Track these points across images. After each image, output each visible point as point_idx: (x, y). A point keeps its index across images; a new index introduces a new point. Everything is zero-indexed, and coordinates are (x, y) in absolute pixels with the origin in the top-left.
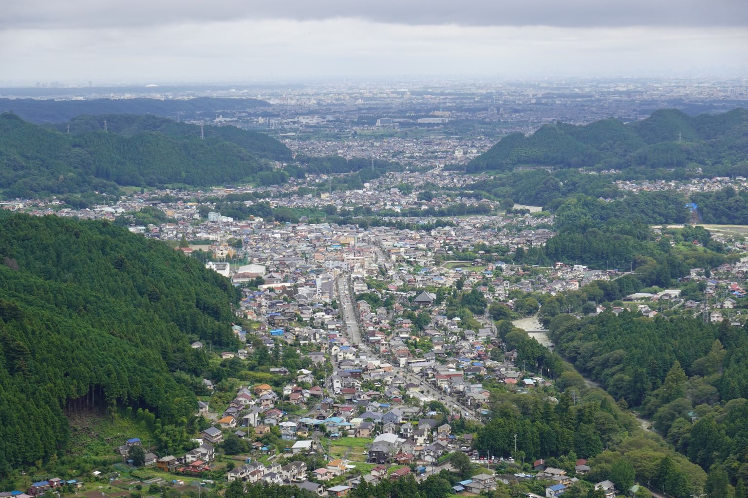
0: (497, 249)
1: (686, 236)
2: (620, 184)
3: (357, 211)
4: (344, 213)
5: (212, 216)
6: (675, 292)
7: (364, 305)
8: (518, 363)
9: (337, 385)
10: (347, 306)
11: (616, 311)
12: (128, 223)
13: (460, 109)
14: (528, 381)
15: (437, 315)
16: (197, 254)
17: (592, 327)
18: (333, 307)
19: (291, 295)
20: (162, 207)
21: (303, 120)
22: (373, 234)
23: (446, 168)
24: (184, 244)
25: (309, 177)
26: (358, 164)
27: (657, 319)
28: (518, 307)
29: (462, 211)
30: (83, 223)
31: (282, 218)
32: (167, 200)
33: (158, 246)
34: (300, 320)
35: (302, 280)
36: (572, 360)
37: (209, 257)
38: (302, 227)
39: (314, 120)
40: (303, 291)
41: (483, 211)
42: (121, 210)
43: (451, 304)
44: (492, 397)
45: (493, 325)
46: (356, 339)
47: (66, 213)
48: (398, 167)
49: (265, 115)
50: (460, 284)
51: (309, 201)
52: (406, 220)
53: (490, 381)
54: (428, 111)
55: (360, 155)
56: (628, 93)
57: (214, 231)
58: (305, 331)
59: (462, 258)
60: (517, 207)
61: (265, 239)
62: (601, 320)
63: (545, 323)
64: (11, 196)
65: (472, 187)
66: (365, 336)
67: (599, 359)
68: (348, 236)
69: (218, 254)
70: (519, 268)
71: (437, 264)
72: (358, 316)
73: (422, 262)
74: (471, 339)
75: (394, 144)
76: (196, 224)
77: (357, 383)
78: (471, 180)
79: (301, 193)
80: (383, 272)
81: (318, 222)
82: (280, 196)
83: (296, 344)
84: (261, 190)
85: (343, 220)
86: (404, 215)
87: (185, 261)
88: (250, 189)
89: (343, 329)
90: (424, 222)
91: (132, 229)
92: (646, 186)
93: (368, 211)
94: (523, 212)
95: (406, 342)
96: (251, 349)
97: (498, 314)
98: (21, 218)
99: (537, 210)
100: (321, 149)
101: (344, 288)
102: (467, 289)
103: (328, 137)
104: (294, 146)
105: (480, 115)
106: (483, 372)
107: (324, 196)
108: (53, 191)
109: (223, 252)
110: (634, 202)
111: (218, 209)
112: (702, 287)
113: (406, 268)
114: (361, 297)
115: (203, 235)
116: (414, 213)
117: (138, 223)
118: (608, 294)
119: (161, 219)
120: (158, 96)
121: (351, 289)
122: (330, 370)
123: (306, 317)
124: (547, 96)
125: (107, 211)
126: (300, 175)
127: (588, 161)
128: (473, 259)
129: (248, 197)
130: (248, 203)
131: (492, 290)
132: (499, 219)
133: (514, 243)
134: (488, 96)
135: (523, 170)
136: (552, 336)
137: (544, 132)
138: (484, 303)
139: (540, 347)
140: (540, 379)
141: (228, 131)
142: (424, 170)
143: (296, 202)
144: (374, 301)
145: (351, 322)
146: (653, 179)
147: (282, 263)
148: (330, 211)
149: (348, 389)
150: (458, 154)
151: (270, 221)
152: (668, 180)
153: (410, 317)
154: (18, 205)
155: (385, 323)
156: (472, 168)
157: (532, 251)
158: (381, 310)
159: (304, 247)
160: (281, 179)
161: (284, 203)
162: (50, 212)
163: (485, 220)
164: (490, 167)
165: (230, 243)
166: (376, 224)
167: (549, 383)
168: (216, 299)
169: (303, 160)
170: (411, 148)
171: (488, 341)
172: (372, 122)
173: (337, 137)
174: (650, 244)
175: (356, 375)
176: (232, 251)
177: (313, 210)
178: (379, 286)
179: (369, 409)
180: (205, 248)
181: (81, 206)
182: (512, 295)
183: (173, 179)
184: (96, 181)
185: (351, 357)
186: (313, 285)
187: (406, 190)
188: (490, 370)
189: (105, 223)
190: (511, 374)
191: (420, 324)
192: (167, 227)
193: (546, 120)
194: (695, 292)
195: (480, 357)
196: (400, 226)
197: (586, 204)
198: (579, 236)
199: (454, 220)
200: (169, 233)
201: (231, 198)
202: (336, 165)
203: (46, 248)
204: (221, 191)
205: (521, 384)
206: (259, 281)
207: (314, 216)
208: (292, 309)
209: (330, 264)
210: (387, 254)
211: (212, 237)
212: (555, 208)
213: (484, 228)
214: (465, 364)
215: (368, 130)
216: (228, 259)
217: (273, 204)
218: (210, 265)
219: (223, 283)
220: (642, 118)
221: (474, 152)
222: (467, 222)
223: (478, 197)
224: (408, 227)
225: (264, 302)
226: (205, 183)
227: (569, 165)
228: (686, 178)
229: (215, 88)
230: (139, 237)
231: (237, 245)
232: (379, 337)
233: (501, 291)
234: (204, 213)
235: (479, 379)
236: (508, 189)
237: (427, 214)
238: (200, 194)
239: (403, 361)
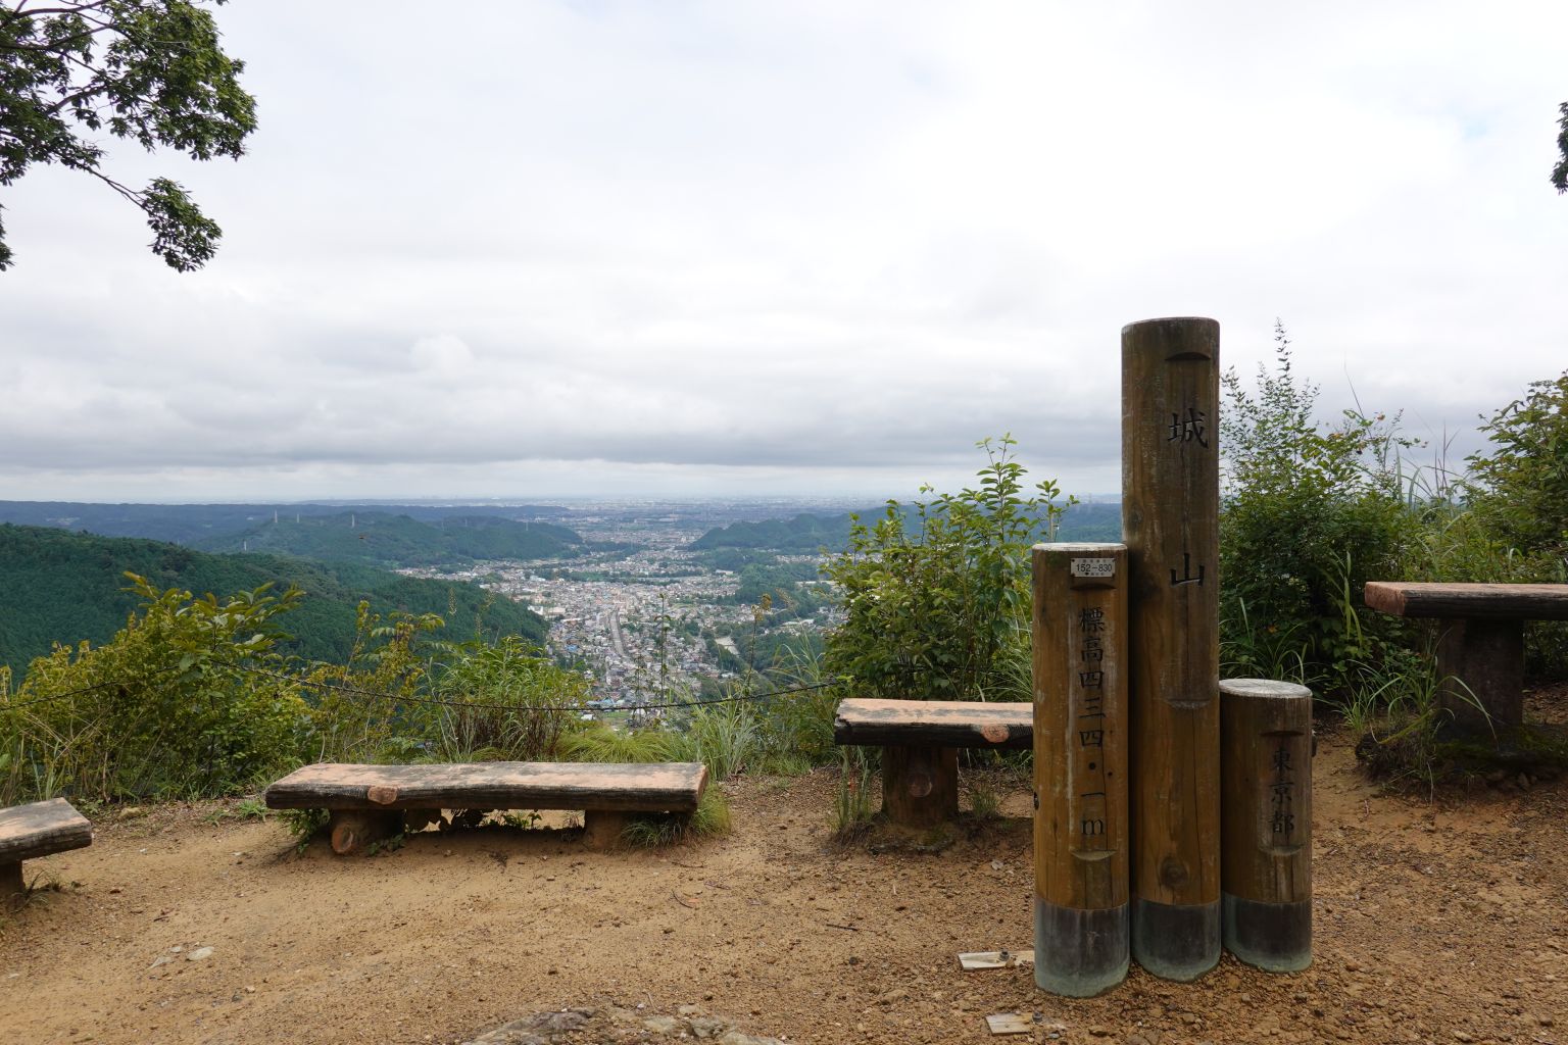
0: (706, 597)
1: (816, 588)
2: (778, 557)
3: (622, 574)
4: (614, 575)
5: (532, 578)
6: (811, 621)
7: (626, 631)
8: (718, 665)
9: (609, 680)
10: (615, 630)
11: (776, 633)
12: (480, 582)
13: (685, 513)
14: (724, 675)
15: (670, 636)
16: (522, 601)
17: (762, 642)
18: (607, 633)
19: (581, 625)
20: (501, 572)
21: (589, 519)
22: (632, 588)
23: (676, 548)
24: (514, 595)
25: (593, 554)
26: (622, 546)
27: (800, 636)
28: (718, 631)
29: (685, 574)
30: (450, 583)
31: (576, 579)
32: (504, 568)
33: (500, 597)
34: (586, 641)
35: (588, 616)
36: (751, 662)
37: (530, 603)
38: (588, 584)
39: (596, 520)
40: (588, 623)
41: (698, 574)
42: (475, 574)
43: (678, 630)
44: (703, 685)
45: (703, 642)
46: (621, 652)
47: (440, 576)
48: (647, 548)
49: (565, 516)
50: (684, 618)
51: (593, 568)
52: (651, 579)
53: (703, 677)
54: (665, 514)
55: (625, 540)
56: (784, 504)
57: (534, 587)
58: (590, 648)
59: (685, 601)
60: (718, 571)
61: (565, 591)
62: (768, 638)
63: (735, 640)
64: (405, 566)
65: (689, 559)
66: (626, 650)
67: (766, 661)
68: (616, 589)
69: (536, 601)
70: (719, 608)
71: (670, 606)
72: (622, 637)
73: (661, 604)
74: (690, 651)
75: (644, 534)
76: (522, 582)
77: (621, 679)
78: (691, 555)
79: (588, 564)
80: (637, 611)
81: (598, 581)
82: (575, 565)
83: (584, 656)
84: (563, 562)
85: (614, 579)
86: (650, 576)
87: (515, 605)
88: (556, 561)
89: (613, 647)
90: (663, 580)
91: (482, 586)
92: (794, 558)
93: (629, 574)
94: (722, 575)
95: (651, 653)
96: (556, 659)
97: (707, 635)
98: (410, 579)
99: (731, 573)
100: (600, 537)
101: (613, 620)
102: (688, 620)
103: (605, 530)
104: (583, 534)
105: (697, 517)
106: (698, 670)
107: (602, 565)
108: (431, 563)
109: (539, 599)
110: (786, 568)
111: (536, 573)
112: (826, 618)
113: (651, 608)
114: (624, 626)
115: (526, 589)
116: (657, 575)
117: (485, 583)
118: (772, 623)
119: (500, 579)
120: (499, 505)
121: (618, 621)
122: (605, 671)
123: (590, 639)
124: (737, 506)
125: (466, 575)
126: (588, 552)
127: (760, 544)
128: (692, 603)
129: (555, 566)
130: (555, 570)
131: (703, 621)
132: (708, 579)
133: (716, 592)
134: (702, 505)
135: (722, 549)
136: (738, 648)
137: (734, 526)
138: (699, 629)
139: (731, 655)
140: (731, 674)
141: (543, 525)
142: (663, 549)
143: (585, 569)
144: (632, 629)
145: (618, 642)
146: (798, 554)
147: (576, 606)
148: (605, 574)
149: (617, 682)
150: (683, 540)
151: (568, 581)
152: (806, 555)
153: (654, 638)
154: (409, 572)
155: (638, 642)
156: (692, 548)
157: (727, 597)
158: (636, 634)
159: (589, 596)
160: (575, 555)
161: (577, 570)
162: (429, 576)
163: (700, 579)
164: (703, 548)
165: (544, 594)
166: (634, 582)
167: (737, 677)
168: (535, 628)
169: (589, 543)
170: (655, 536)
171: (700, 652)
172: (631, 521)
173: (610, 530)
174: (796, 593)
175: (620, 674)
176: (544, 599)
177: (595, 574)
178: (635, 620)
179: (628, 695)
180: (528, 598)
181: (449, 572)
182: (715, 624)
183: (508, 555)
184: (459, 556)
185: (617, 662)
186: (595, 619)
187: (652, 561)
188: (702, 669)
189: (465, 583)
190: (713, 671)
191: (659, 642)
192: (504, 585)
193: (736, 520)
194: (820, 621)
195: (695, 661)
196: (648, 583)
197: (758, 569)
198: (755, 588)
199: (680, 579)
200: (505, 588)
201: (544, 566)
202: (610, 546)
203: (426, 598)
204: (538, 563)
205: (720, 677)
206: (561, 617)
207: (595, 577)
208: (582, 633)
209: (605, 606)
210: (640, 600)
211: (532, 591)
212: (740, 572)
213: (699, 584)
214: (687, 666)
215: (629, 525)
216: (542, 604)
217: (571, 570)
218: (531, 608)
219: (538, 619)
220: (791, 519)
221: (693, 539)
222: (688, 580)
223: (695, 566)
224: (653, 583)
225: (564, 630)
226: (529, 558)
227: (749, 546)
228: (817, 554)
229: (535, 500)
230: (486, 591)
231: (548, 595)
232: (635, 650)
233: (709, 622)
234: (528, 576)
235: (695, 674)
236: (713, 561)
237: (664, 576)
238: (525, 564)
239: (649, 665)
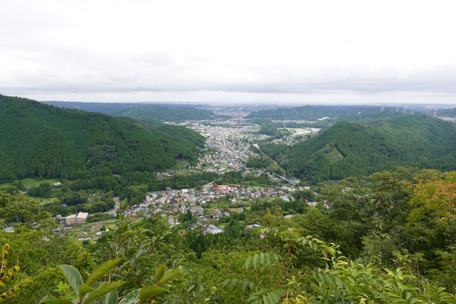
0: (251, 132)
1: (283, 130)
2: (272, 121)
3: (226, 125)
4: (224, 125)
5: (201, 125)
6: (281, 140)
7: (227, 141)
8: (254, 152)
9: (222, 155)
10: (224, 141)
11: (271, 143)
12: (186, 126)
13: (245, 107)
14: (255, 155)
15: (240, 143)
16: (198, 132)
17: (267, 146)
18: (222, 141)
19: (215, 139)
20: (192, 123)
21: (217, 109)
22: (229, 129)
23: (242, 117)
24: (196, 130)
25: (218, 119)
26: (226, 116)
27: (278, 144)
28: (254, 142)
29: (245, 125)
30: (178, 126)
31: (213, 126)
32: (193, 122)
33: (192, 130)
34: (216, 143)
35: (216, 137)
36: (263, 151)
37: (200, 132)
38: (217, 127)
39: (219, 109)
40: (217, 138)
41: (248, 125)
42: (185, 124)
43: (242, 141)
44: (249, 157)
45: (250, 145)
46: (226, 147)
47: (175, 124)
48: (234, 117)
49: (210, 108)
50: (244, 138)
51: (218, 123)
52: (235, 126)
53: (249, 155)
54: (239, 107)
55: (227, 115)
56: (274, 105)
57: (201, 128)
58: (217, 146)
59: (244, 133)
60: (254, 124)
61: (210, 129)
62: (268, 144)
63: (259, 145)
64: (166, 121)
65: (246, 121)
66: (227, 146)
67: (268, 151)
68: (225, 129)
69: (202, 132)
70: (254, 135)
71: (240, 134)
72: (226, 143)
73: (237, 134)
74: (246, 147)
75: (233, 113)
76: (198, 126)
77: (226, 155)
78: (246, 120)
79: (217, 121)
80: (231, 135)
81: (219, 126)
82: (213, 122)
83: (215, 148)
84: (210, 121)
85: (224, 126)
86: (234, 125)
87: (196, 133)
88: (208, 121)
89: (223, 145)
90: (238, 127)
91: (187, 127)
92: (277, 121)
93: (228, 125)
94: (255, 125)
95: (234, 148)
96: (208, 148)
97: (251, 143)
98: (168, 125)
99: (258, 125)
100: (220, 114)
101: (224, 138)
102: (245, 139)
103: (222, 112)
104: (215, 113)
105: (248, 108)
106: (248, 153)
107: (221, 122)
108: (173, 120)
109: (203, 131)
110: (274, 124)
111: (202, 124)
112: (286, 139)
113: (235, 135)
114: (227, 140)
115: (199, 128)
116: (236, 125)
117: (188, 126)
118: (270, 140)
119: (192, 125)
120: (192, 104)
121: (225, 138)
122: (221, 152)
123: (217, 143)
124: (260, 105)
125: (183, 124)
126: (216, 118)
127: (267, 117)
128: (246, 133)
129: (207, 122)
130: (207, 123)
131: (249, 139)
132: (251, 127)
133: (253, 131)
134: (250, 105)
135: (255, 118)
136: (260, 147)
137: (259, 111)
138: (248, 141)
139: (258, 149)
140: (257, 154)
141: (204, 110)
142: (238, 118)
143: (216, 123)
144: (229, 140)
145: (225, 144)
146: (278, 120)
147: (213, 134)
148: (222, 124)
149: (224, 156)
150: (244, 115)
151: (211, 126)
152: (281, 120)
153: (235, 143)
154: (167, 123)
155: (231, 144)
156: (247, 117)
157: (257, 132)
158: (230, 142)
159: (217, 131)
160: (213, 119)
161: (214, 123)
162: (173, 124)
163: (249, 127)
164: (250, 117)
165: (204, 130)
166: (230, 127)
167: (259, 155)
168: (202, 140)
169: (217, 115)
170: (236, 114)
171: (249, 148)
172: (229, 109)
173: (223, 112)
174: (277, 131)
175: (225, 153)
176: (204, 131)
178: (230, 138)
179: (228, 159)
180: (200, 131)
181: (178, 123)
182: (253, 140)
183: (194, 119)
184: (181, 119)
185: (225, 150)
186: (218, 137)
187: (235, 121)
188: (249, 153)
189: (182, 126)
190: (252, 154)
191: (237, 144)
192: (193, 127)
193: (260, 109)
194: (285, 140)
195: (247, 150)
196: (234, 127)
197: (266, 124)
198: (265, 130)
199: (243, 126)
200: (193, 128)
201: (204, 122)
202: (223, 117)
203: (172, 130)
204: (203, 121)
205: (254, 155)
206: (209, 137)
207: (219, 125)
208: (215, 142)
209: (221, 134)
210: (231, 132)
211: (201, 129)
212: (261, 125)
213: (248, 128)
214: (245, 152)
215: (229, 110)
216: (204, 133)
218: (200, 134)
219: (203, 137)
220: (276, 109)
221: (247, 115)
222: (245, 127)
223: (247, 123)
224: (235, 128)
225: (210, 140)
226: (200, 120)
227: (263, 117)
228: (283, 120)
229: (202, 103)
230: (188, 129)
231: (205, 130)
232: (230, 147)
233: (251, 139)
234: (200, 125)
235: (247, 154)
236: (253, 121)
237: (238, 125)
238: (199, 121)
239: (234, 151)
